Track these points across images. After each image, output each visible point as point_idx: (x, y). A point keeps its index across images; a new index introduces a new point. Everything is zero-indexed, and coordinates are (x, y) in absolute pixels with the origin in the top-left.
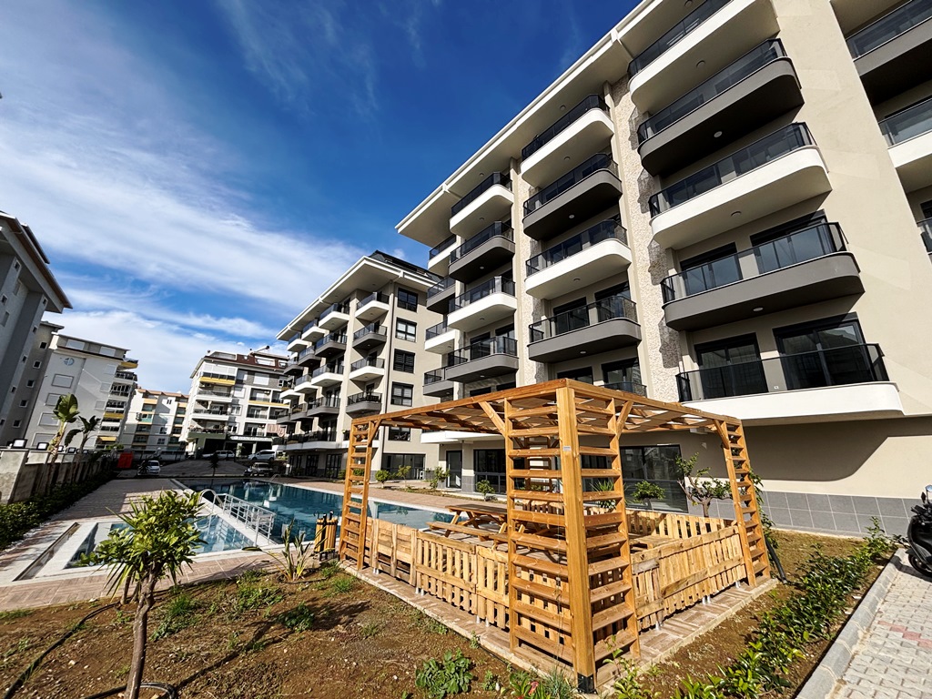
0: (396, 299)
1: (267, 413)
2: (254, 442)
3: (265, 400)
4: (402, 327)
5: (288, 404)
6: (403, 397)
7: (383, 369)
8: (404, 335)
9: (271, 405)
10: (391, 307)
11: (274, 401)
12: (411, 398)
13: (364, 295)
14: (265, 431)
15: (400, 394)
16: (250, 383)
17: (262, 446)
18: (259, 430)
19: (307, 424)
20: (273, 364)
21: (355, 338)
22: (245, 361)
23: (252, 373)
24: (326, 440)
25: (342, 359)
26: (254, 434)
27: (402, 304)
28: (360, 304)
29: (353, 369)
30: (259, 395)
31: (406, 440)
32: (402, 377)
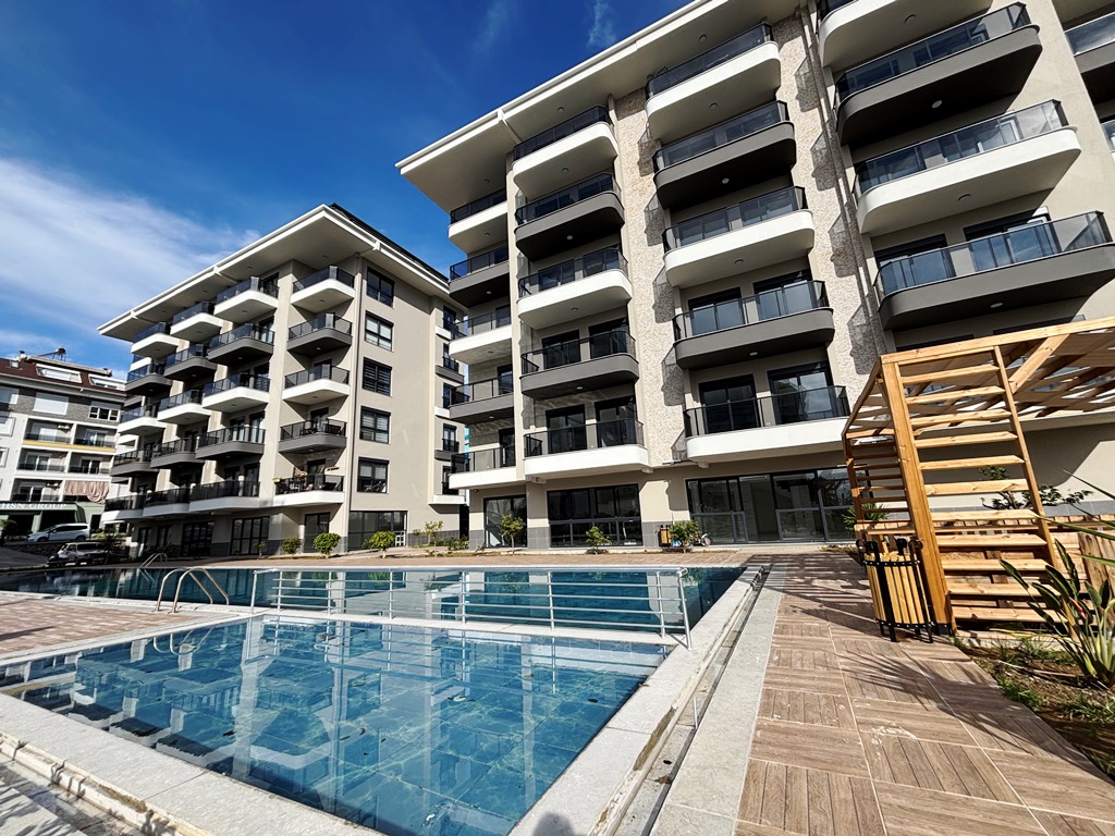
0: (365, 282)
1: (66, 462)
2: (38, 512)
3: (59, 440)
4: (373, 326)
5: (131, 444)
6: (375, 430)
7: (343, 382)
8: (376, 339)
9: (72, 449)
10: (356, 290)
11: (78, 442)
12: (387, 432)
13: (308, 272)
14: (61, 493)
15: (371, 425)
16: (21, 409)
17: (50, 519)
18: (45, 491)
19: (186, 473)
20: (78, 379)
21: (292, 336)
22: (13, 371)
23: (32, 393)
24: (237, 495)
25: (265, 369)
26: (36, 498)
27: (373, 291)
28: (298, 285)
29: (288, 385)
30: (44, 432)
31: (380, 491)
32: (374, 400)
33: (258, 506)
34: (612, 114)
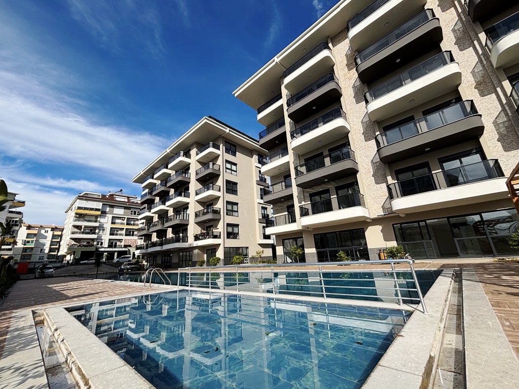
0: (224, 147)
1: (124, 232)
2: (116, 251)
3: (122, 224)
4: (229, 166)
5: (143, 223)
6: (233, 211)
7: (217, 191)
8: (230, 171)
9: (126, 227)
10: (221, 152)
11: (128, 224)
12: (237, 211)
13: (202, 146)
14: (123, 244)
15: (231, 209)
16: (111, 213)
17: (120, 254)
18: (118, 243)
19: (161, 233)
20: (126, 200)
21: (197, 174)
22: (107, 199)
23: (112, 206)
24: (180, 242)
25: (188, 189)
26: (115, 246)
27: (227, 151)
28: (198, 152)
29: (197, 194)
30: (117, 221)
31: (236, 238)
32: (231, 198)
33: (187, 246)
34: (330, 45)
